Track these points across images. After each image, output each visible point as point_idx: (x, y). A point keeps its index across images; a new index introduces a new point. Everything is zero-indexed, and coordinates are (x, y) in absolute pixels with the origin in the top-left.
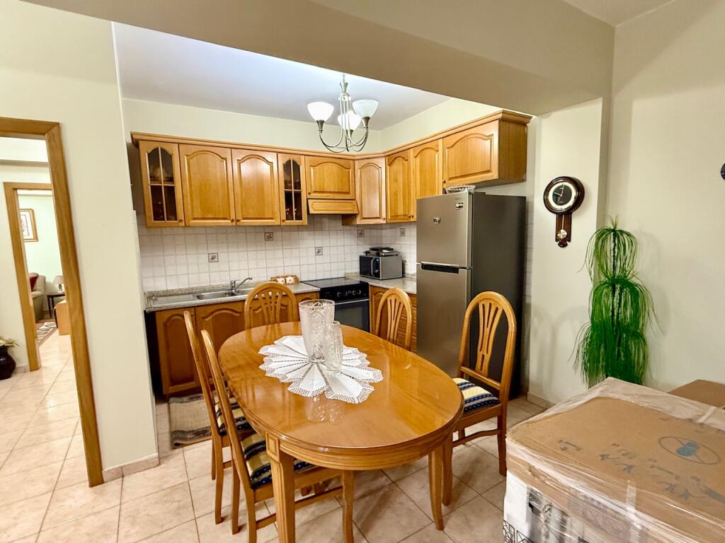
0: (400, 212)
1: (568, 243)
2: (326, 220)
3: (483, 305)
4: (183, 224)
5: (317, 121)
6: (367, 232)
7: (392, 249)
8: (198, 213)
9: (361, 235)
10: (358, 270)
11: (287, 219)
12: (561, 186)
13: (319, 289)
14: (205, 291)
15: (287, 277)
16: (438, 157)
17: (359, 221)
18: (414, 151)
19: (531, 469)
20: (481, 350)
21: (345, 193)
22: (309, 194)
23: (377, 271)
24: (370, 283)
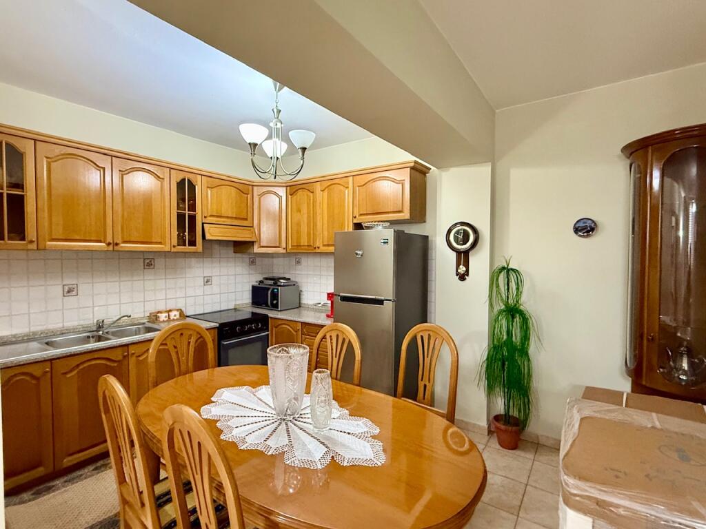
0: (304, 241)
1: (466, 277)
2: (216, 247)
3: (422, 337)
4: (34, 246)
5: (250, 144)
6: (258, 260)
7: (289, 279)
8: (58, 232)
9: (252, 263)
10: (251, 301)
11: (178, 245)
12: (461, 230)
13: (217, 325)
14: (55, 335)
15: (170, 311)
16: (348, 194)
17: (256, 249)
18: (321, 185)
19: (599, 503)
20: (422, 380)
21: (244, 218)
22: (205, 217)
23: (275, 302)
24: (270, 315)
